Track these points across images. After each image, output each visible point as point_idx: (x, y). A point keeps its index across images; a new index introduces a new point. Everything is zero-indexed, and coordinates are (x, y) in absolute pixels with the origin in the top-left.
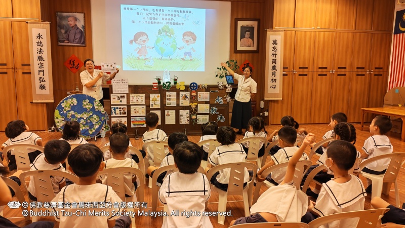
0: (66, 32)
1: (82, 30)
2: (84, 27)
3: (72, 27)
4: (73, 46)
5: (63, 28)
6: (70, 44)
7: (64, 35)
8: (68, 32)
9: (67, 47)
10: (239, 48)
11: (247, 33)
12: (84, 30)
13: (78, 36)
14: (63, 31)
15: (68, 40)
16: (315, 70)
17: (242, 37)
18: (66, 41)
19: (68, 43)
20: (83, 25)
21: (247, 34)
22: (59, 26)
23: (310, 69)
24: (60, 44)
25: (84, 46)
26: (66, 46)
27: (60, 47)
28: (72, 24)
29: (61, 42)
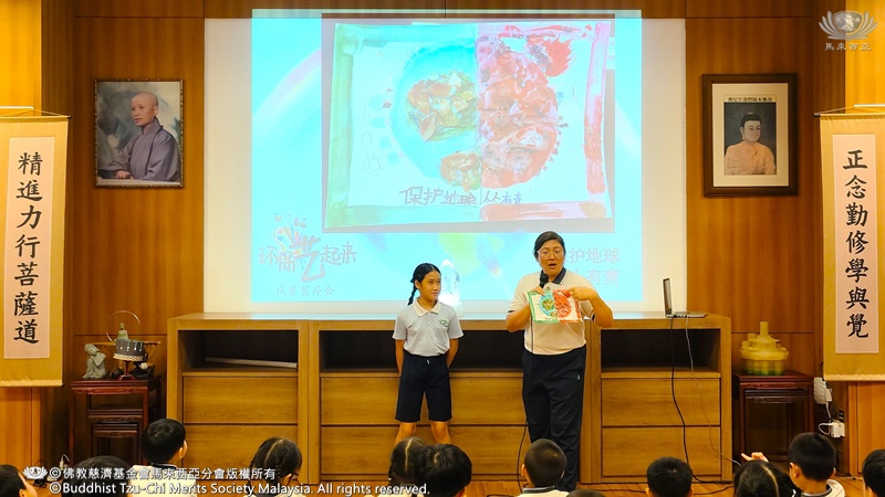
0: (123, 143)
1: (175, 135)
2: (180, 125)
3: (143, 127)
4: (142, 188)
5: (113, 132)
6: (132, 182)
7: (116, 151)
8: (130, 144)
9: (125, 191)
10: (721, 179)
11: (748, 124)
12: (180, 136)
13: (160, 155)
14: (114, 141)
15: (128, 167)
17: (732, 138)
18: (122, 174)
19: (128, 177)
20: (179, 119)
21: (751, 129)
22: (101, 126)
25: (179, 187)
26: (120, 187)
27: (102, 191)
28: (142, 115)
29: (104, 178)
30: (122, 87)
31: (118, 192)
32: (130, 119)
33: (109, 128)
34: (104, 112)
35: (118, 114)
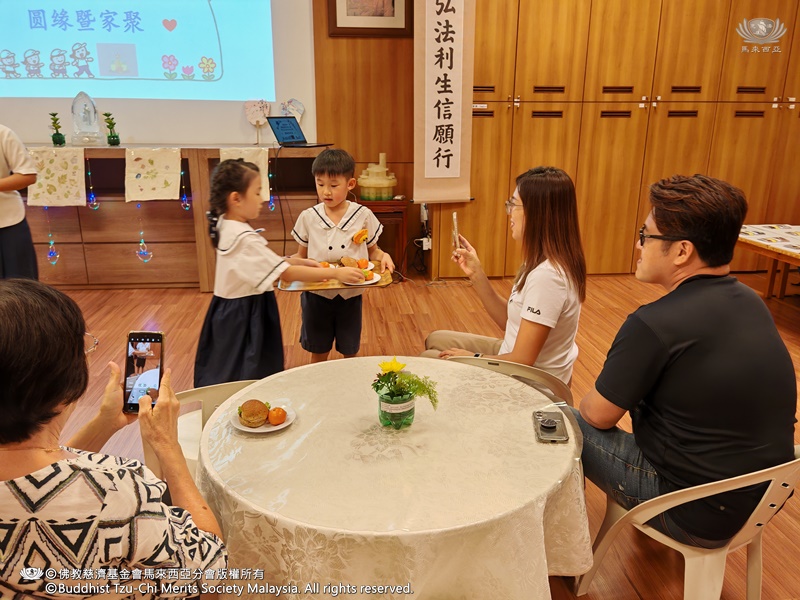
16: (590, 97)
23: (574, 94)
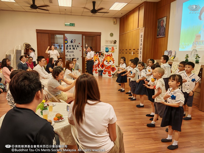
1: (165, 27)
2: (166, 24)
6: (160, 37)
13: (163, 32)
14: (159, 30)
15: (160, 35)
18: (159, 35)
24: (157, 37)
27: (157, 39)
28: (162, 24)
29: (158, 36)
30: (160, 20)
31: (159, 39)
32: (161, 25)
33: (158, 28)
34: (158, 25)
35: (160, 25)
